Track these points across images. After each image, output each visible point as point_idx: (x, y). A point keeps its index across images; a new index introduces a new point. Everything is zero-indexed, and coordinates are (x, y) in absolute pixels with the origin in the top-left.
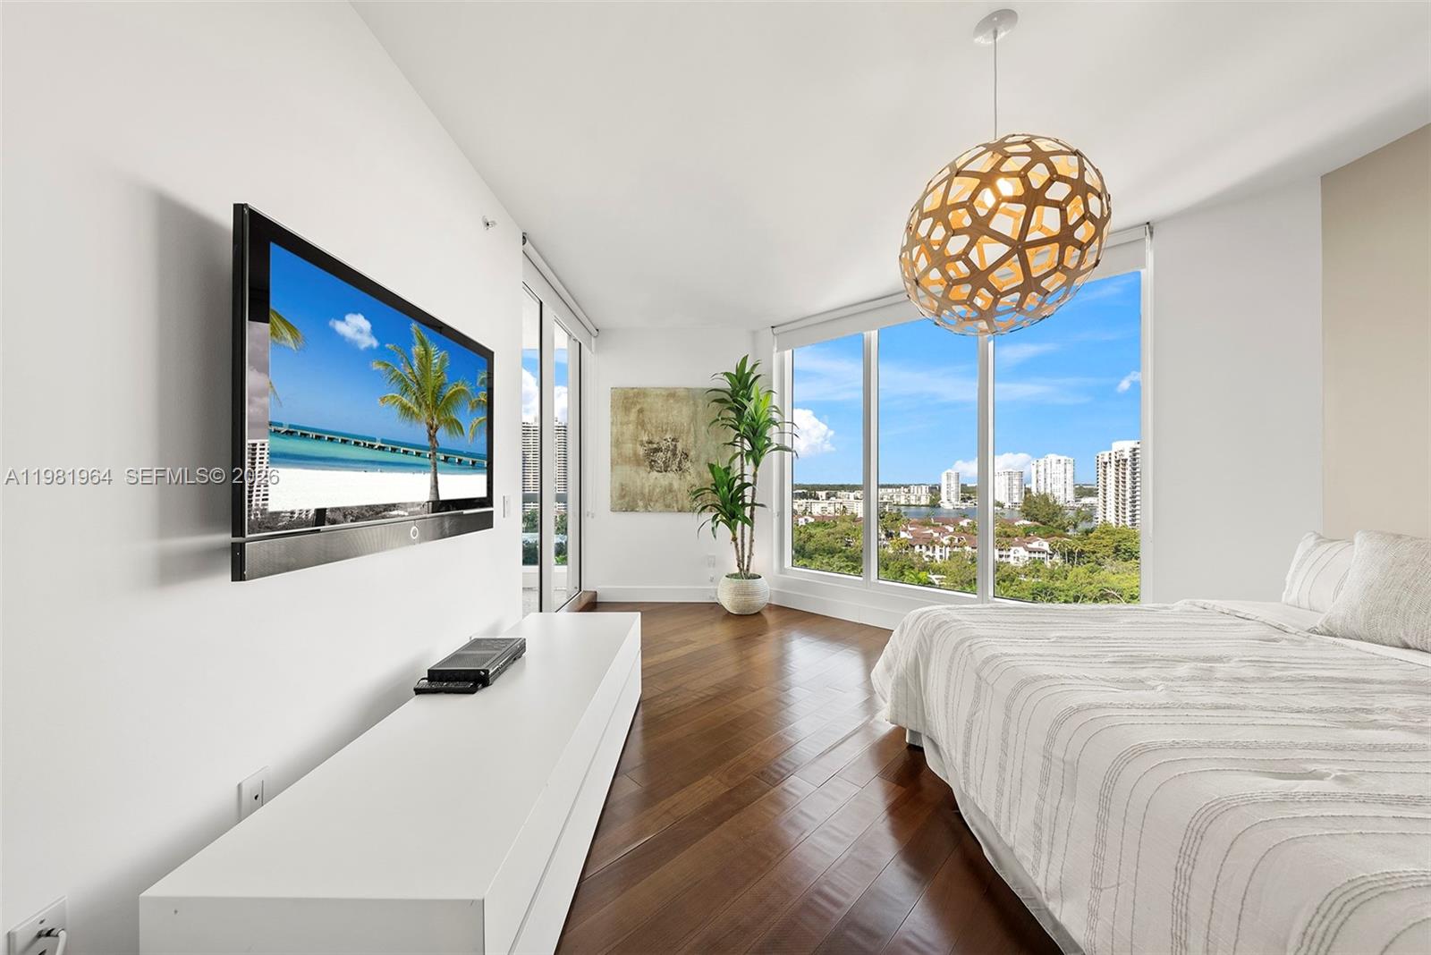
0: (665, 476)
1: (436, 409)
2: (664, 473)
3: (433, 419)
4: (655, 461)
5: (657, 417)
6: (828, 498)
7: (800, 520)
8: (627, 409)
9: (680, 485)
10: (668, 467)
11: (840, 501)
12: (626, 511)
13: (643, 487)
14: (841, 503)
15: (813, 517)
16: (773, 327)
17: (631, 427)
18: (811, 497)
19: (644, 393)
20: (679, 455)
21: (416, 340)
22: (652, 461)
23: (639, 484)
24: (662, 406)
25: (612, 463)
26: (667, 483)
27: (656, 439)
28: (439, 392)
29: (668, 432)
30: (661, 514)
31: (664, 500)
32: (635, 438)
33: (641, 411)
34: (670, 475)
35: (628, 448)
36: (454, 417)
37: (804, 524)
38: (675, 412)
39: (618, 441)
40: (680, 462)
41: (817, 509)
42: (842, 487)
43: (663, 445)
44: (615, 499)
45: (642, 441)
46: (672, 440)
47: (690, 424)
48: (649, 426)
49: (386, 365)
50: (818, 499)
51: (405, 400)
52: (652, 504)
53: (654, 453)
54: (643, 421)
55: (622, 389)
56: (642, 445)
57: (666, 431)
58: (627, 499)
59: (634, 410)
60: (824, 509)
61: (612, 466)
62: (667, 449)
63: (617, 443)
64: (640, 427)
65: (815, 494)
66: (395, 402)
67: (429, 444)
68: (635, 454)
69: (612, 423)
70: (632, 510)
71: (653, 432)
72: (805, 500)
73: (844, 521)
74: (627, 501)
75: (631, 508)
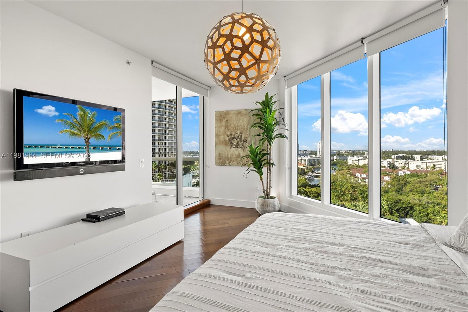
0: (237, 150)
1: (89, 132)
2: (237, 148)
3: (87, 135)
4: (233, 143)
5: (233, 123)
6: (422, 159)
7: (400, 172)
8: (221, 121)
9: (243, 154)
10: (238, 146)
11: (431, 161)
12: (221, 165)
13: (228, 155)
14: (431, 163)
15: (409, 171)
16: (284, 77)
17: (223, 128)
18: (409, 158)
19: (228, 113)
20: (243, 140)
21: (79, 109)
22: (232, 143)
23: (226, 153)
24: (236, 118)
25: (215, 144)
26: (238, 153)
27: (233, 133)
28: (91, 126)
29: (238, 130)
30: (235, 167)
31: (237, 161)
32: (225, 133)
33: (227, 121)
34: (239, 149)
35: (222, 138)
36: (99, 133)
37: (403, 174)
38: (241, 121)
39: (218, 134)
40: (243, 143)
41: (412, 166)
42: (434, 153)
43: (236, 136)
44: (217, 160)
45: (227, 134)
46: (240, 133)
47: (247, 126)
48: (230, 128)
49: (63, 120)
50: (414, 160)
51: (72, 131)
52: (232, 162)
53: (232, 139)
54: (228, 125)
55: (219, 112)
56: (227, 136)
57: (237, 129)
58: (222, 160)
59: (224, 121)
60: (418, 166)
61: (215, 145)
62: (238, 138)
63: (217, 136)
64: (226, 128)
65: (412, 157)
66: (68, 132)
67: (85, 144)
68: (225, 140)
69: (215, 127)
70: (224, 165)
71: (232, 130)
72: (405, 160)
73: (433, 174)
74: (222, 161)
75: (223, 164)
